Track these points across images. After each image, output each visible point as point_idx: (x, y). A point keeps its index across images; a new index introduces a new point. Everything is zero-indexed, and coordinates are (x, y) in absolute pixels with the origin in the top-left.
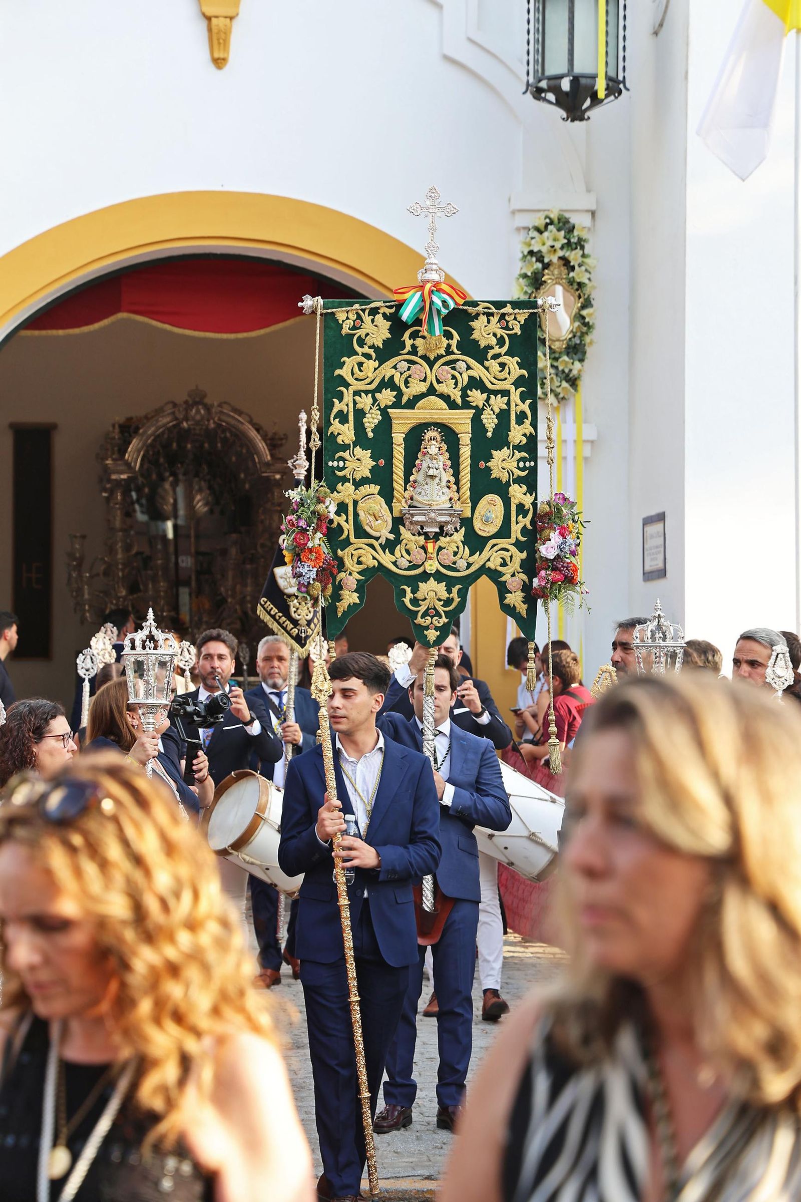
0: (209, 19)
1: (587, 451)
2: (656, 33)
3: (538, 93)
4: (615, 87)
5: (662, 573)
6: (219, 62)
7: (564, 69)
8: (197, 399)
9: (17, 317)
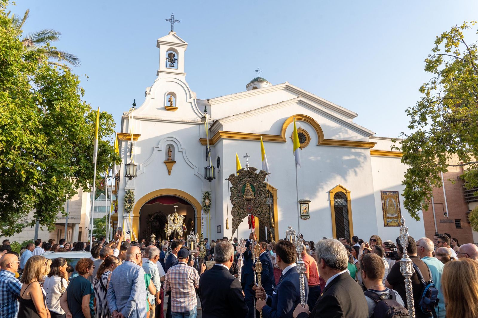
0: (168, 170)
3: (206, 179)
4: (214, 178)
5: (220, 232)
6: (169, 175)
7: (209, 176)
8: (160, 212)
9: (145, 202)
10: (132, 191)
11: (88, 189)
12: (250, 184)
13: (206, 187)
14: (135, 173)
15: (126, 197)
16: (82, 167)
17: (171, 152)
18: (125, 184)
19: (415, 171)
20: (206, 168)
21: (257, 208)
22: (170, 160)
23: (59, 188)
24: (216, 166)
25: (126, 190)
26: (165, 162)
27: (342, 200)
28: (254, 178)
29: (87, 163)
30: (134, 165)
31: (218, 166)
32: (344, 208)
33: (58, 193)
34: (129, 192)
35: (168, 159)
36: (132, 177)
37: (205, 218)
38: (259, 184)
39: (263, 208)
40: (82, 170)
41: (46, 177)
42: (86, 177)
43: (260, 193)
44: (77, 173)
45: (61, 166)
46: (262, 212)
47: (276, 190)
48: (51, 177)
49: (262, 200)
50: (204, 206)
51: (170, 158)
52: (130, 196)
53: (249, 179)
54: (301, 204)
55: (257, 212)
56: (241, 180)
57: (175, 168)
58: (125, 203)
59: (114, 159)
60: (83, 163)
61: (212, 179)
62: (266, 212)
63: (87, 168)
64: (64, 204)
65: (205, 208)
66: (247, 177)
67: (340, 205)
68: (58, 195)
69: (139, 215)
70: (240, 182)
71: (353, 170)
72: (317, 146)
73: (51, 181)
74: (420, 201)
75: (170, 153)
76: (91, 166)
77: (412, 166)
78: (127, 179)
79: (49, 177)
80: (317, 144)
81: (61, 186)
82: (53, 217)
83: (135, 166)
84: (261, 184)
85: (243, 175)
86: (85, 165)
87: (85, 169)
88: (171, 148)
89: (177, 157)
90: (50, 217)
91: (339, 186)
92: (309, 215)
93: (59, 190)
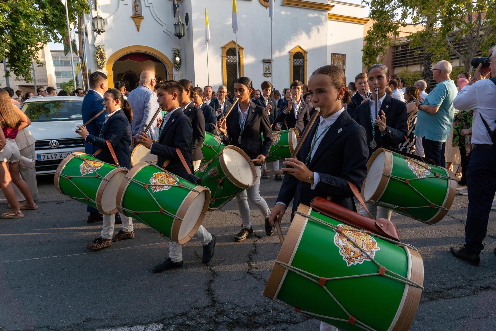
0: (137, 26)
1: (181, 75)
2: (187, 30)
3: (175, 36)
4: (184, 35)
6: (138, 31)
7: (179, 33)
8: (130, 71)
9: (117, 59)
10: (102, 46)
11: (59, 39)
13: (175, 44)
14: (103, 27)
15: (97, 53)
16: (49, 15)
17: (138, 6)
18: (94, 39)
19: (380, 26)
20: (175, 25)
22: (137, 15)
23: (30, 34)
24: (185, 23)
25: (96, 46)
26: (133, 17)
27: (301, 60)
29: (53, 11)
30: (101, 18)
31: (187, 23)
32: (301, 68)
33: (30, 39)
34: (99, 48)
35: (135, 14)
36: (101, 31)
37: (177, 75)
40: (49, 18)
41: (12, 21)
42: (55, 26)
44: (45, 21)
45: (27, 10)
47: (243, 49)
48: (19, 22)
50: (175, 64)
51: (137, 13)
52: (101, 52)
54: (264, 62)
57: (143, 23)
58: (96, 59)
59: (83, 6)
60: (49, 10)
61: (182, 36)
63: (55, 16)
64: (38, 54)
65: (176, 65)
67: (298, 64)
68: (30, 41)
69: (112, 72)
71: (316, 27)
72: (282, 5)
73: (20, 26)
74: (377, 56)
75: (136, 7)
76: (58, 14)
77: (378, 20)
78: (96, 33)
79: (16, 21)
80: (282, 4)
81: (32, 32)
82: (28, 67)
83: (103, 20)
86: (52, 12)
87: (52, 16)
88: (137, 2)
89: (145, 12)
90: (25, 67)
91: (298, 47)
92: (271, 73)
93: (30, 36)
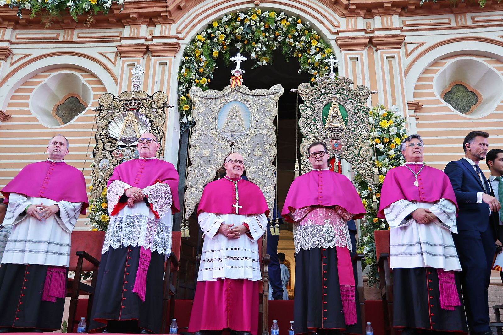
12: (339, 104)
21: (350, 146)
28: (347, 96)
38: (356, 107)
39: (361, 148)
43: (355, 122)
46: (359, 154)
49: (361, 135)
53: (337, 96)
55: (350, 154)
56: (321, 95)
62: (367, 155)
66: (334, 91)
70: (319, 98)
84: (359, 107)
85: (325, 88)
